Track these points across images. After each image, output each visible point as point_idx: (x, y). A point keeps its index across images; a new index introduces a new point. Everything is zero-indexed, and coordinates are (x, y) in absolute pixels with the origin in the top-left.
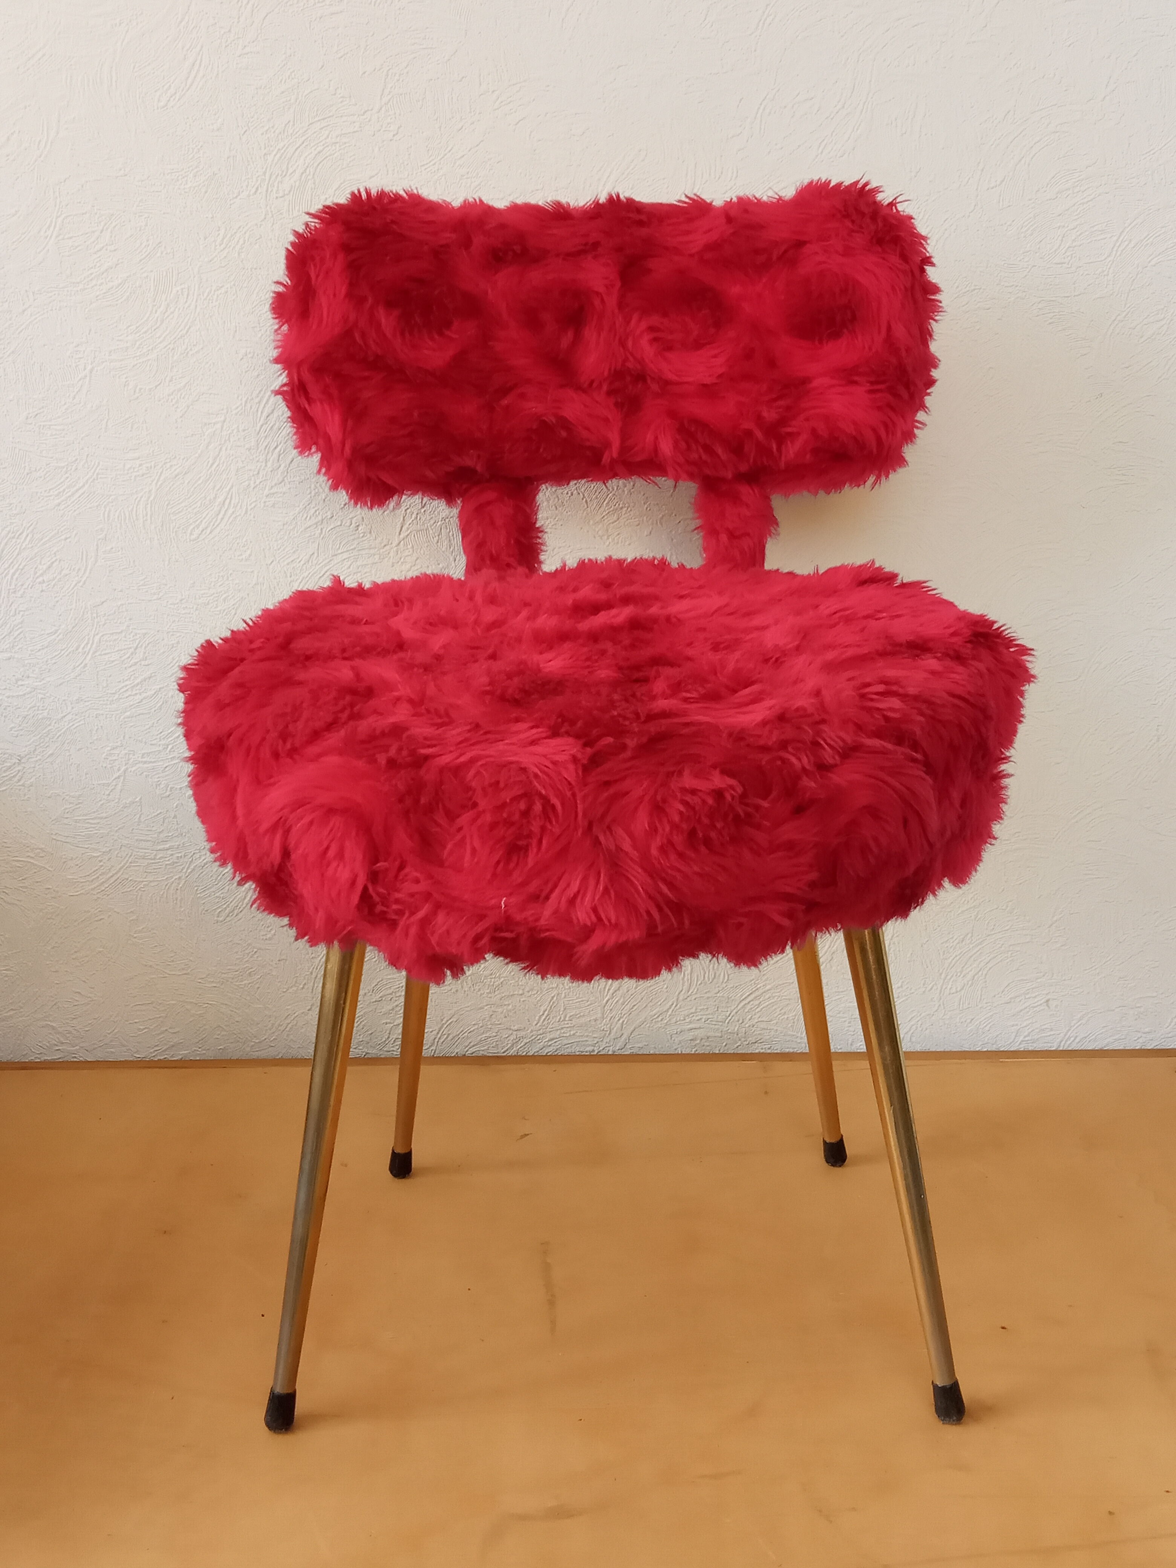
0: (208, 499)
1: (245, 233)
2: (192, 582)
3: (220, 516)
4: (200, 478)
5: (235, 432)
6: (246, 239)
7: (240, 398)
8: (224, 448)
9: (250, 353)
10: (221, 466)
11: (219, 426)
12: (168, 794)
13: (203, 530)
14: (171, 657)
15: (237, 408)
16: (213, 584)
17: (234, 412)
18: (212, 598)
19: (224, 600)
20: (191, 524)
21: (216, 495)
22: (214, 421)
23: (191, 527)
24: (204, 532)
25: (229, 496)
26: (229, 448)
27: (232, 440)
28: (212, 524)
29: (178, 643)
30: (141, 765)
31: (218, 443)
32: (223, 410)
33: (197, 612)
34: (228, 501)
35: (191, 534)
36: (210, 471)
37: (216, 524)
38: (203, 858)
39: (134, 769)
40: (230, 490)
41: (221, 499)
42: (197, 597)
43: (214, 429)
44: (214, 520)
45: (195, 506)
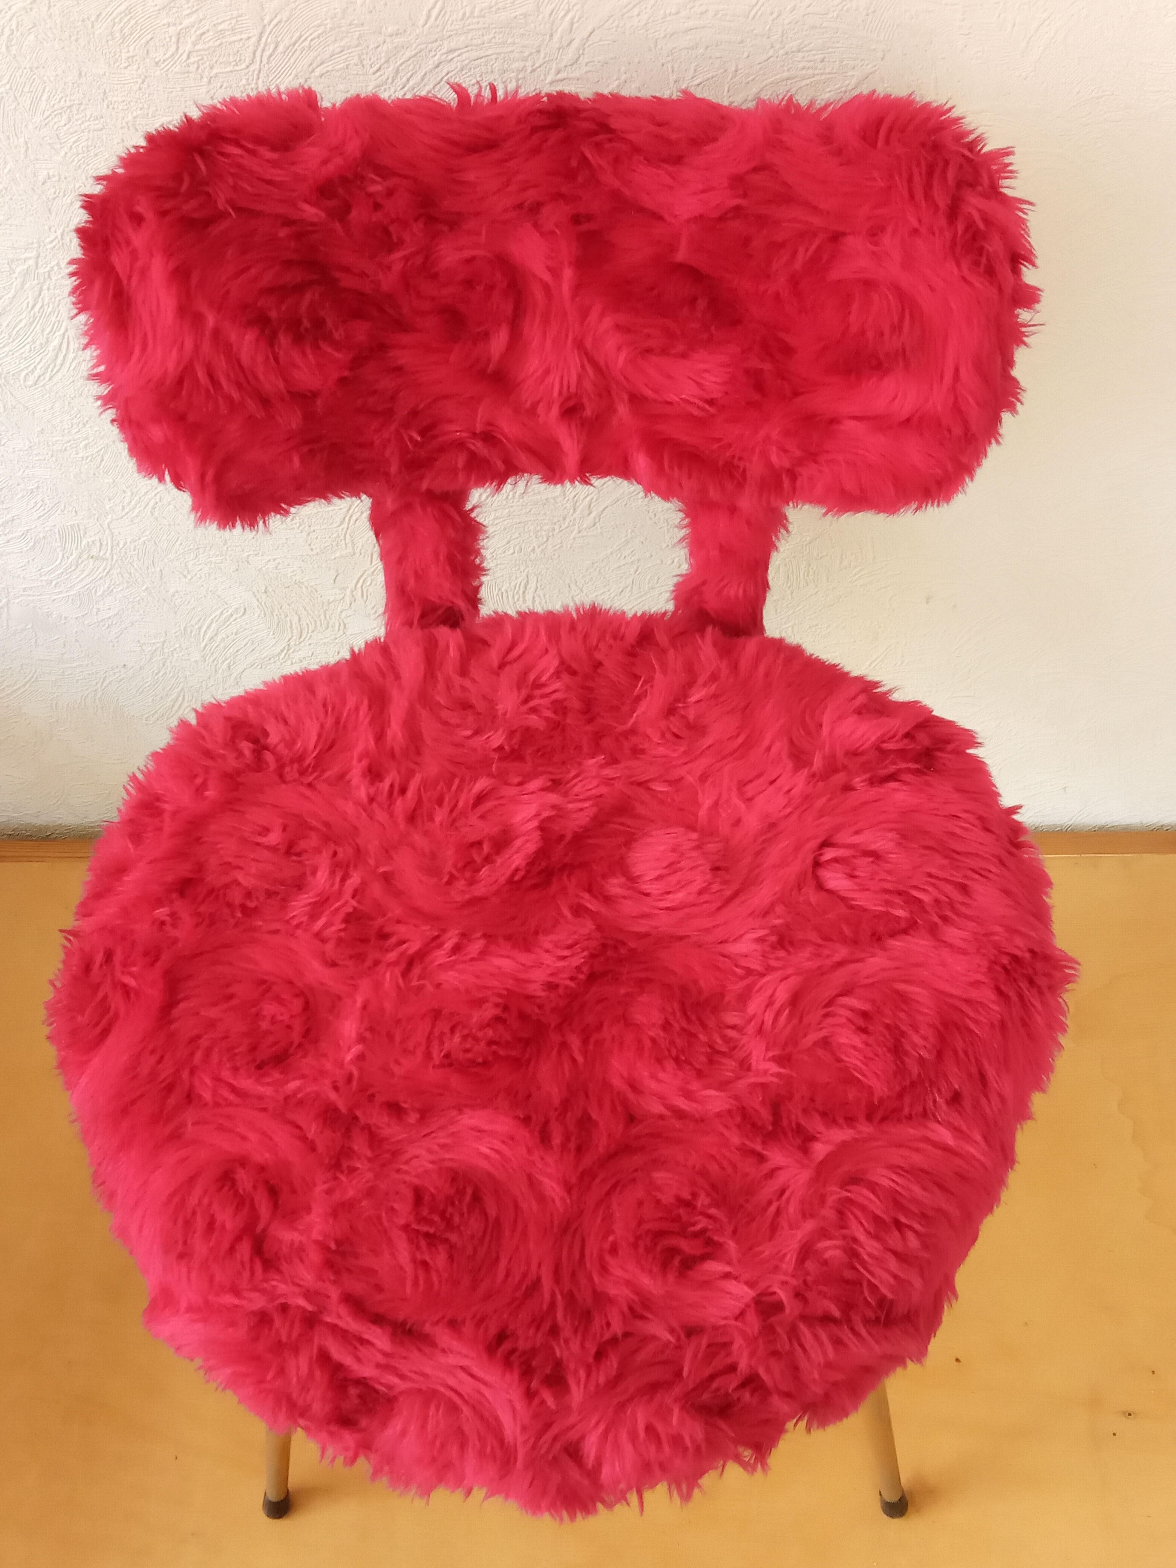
0: (38, 342)
1: (10, 20)
2: (39, 429)
3: (59, 362)
4: (21, 320)
5: (56, 268)
6: (14, 27)
7: (53, 230)
8: (45, 287)
9: (54, 176)
10: (46, 307)
11: (31, 262)
12: (63, 622)
13: (40, 377)
14: (33, 501)
15: (52, 242)
16: (66, 431)
17: (49, 246)
18: (69, 444)
19: (86, 447)
20: (23, 370)
21: (48, 339)
22: (23, 257)
23: (24, 373)
24: (42, 378)
25: (66, 340)
26: (52, 288)
27: (54, 278)
28: (50, 370)
29: (38, 487)
30: (24, 598)
31: (36, 281)
32: (33, 243)
33: (54, 459)
34: (65, 345)
35: (25, 381)
36: (32, 313)
37: (55, 370)
38: (117, 675)
39: (17, 601)
40: (64, 334)
41: (56, 343)
42: (50, 443)
43: (26, 267)
44: (51, 366)
45: (23, 350)
